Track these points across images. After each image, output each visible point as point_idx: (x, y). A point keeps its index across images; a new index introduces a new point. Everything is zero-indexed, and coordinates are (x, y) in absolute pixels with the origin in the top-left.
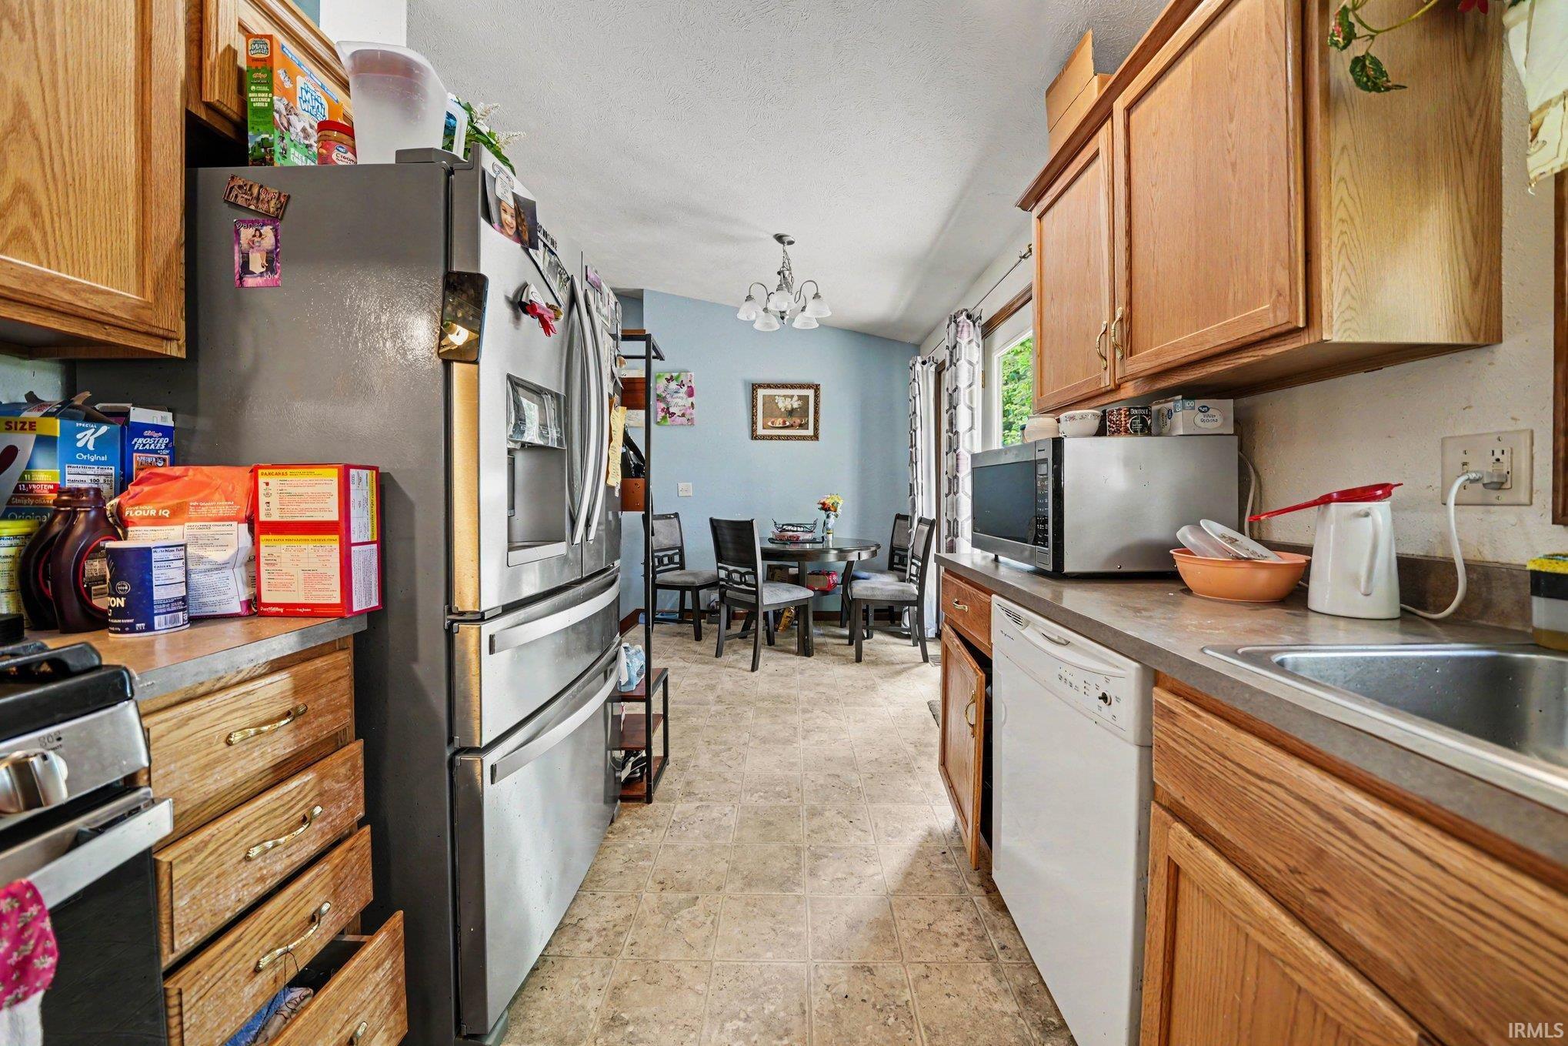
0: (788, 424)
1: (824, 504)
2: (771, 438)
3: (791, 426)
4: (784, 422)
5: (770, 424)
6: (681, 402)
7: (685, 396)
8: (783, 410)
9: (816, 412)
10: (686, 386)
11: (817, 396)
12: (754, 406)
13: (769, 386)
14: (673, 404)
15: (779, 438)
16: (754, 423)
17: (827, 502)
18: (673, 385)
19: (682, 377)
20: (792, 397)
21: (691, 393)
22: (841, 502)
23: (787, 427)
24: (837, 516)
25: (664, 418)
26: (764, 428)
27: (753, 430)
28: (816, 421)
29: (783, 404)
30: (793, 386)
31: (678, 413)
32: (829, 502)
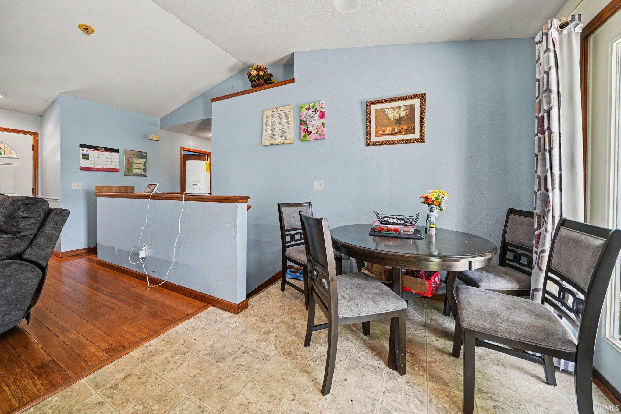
0: (396, 130)
1: (427, 198)
2: (382, 143)
3: (399, 133)
4: (393, 130)
5: (381, 132)
6: (316, 123)
7: (318, 118)
8: (392, 119)
9: (422, 118)
10: (319, 112)
11: (422, 104)
12: (368, 119)
13: (379, 102)
14: (310, 125)
15: (388, 143)
16: (368, 133)
17: (430, 196)
18: (311, 112)
19: (317, 106)
20: (399, 108)
21: (322, 116)
22: (445, 197)
23: (396, 134)
24: (441, 210)
25: (305, 136)
26: (376, 136)
27: (368, 139)
28: (422, 125)
29: (392, 115)
30: (400, 99)
31: (314, 132)
32: (433, 197)
